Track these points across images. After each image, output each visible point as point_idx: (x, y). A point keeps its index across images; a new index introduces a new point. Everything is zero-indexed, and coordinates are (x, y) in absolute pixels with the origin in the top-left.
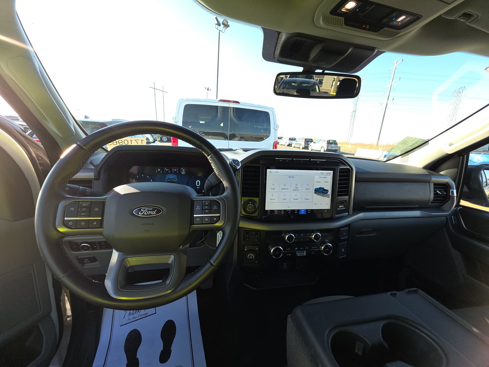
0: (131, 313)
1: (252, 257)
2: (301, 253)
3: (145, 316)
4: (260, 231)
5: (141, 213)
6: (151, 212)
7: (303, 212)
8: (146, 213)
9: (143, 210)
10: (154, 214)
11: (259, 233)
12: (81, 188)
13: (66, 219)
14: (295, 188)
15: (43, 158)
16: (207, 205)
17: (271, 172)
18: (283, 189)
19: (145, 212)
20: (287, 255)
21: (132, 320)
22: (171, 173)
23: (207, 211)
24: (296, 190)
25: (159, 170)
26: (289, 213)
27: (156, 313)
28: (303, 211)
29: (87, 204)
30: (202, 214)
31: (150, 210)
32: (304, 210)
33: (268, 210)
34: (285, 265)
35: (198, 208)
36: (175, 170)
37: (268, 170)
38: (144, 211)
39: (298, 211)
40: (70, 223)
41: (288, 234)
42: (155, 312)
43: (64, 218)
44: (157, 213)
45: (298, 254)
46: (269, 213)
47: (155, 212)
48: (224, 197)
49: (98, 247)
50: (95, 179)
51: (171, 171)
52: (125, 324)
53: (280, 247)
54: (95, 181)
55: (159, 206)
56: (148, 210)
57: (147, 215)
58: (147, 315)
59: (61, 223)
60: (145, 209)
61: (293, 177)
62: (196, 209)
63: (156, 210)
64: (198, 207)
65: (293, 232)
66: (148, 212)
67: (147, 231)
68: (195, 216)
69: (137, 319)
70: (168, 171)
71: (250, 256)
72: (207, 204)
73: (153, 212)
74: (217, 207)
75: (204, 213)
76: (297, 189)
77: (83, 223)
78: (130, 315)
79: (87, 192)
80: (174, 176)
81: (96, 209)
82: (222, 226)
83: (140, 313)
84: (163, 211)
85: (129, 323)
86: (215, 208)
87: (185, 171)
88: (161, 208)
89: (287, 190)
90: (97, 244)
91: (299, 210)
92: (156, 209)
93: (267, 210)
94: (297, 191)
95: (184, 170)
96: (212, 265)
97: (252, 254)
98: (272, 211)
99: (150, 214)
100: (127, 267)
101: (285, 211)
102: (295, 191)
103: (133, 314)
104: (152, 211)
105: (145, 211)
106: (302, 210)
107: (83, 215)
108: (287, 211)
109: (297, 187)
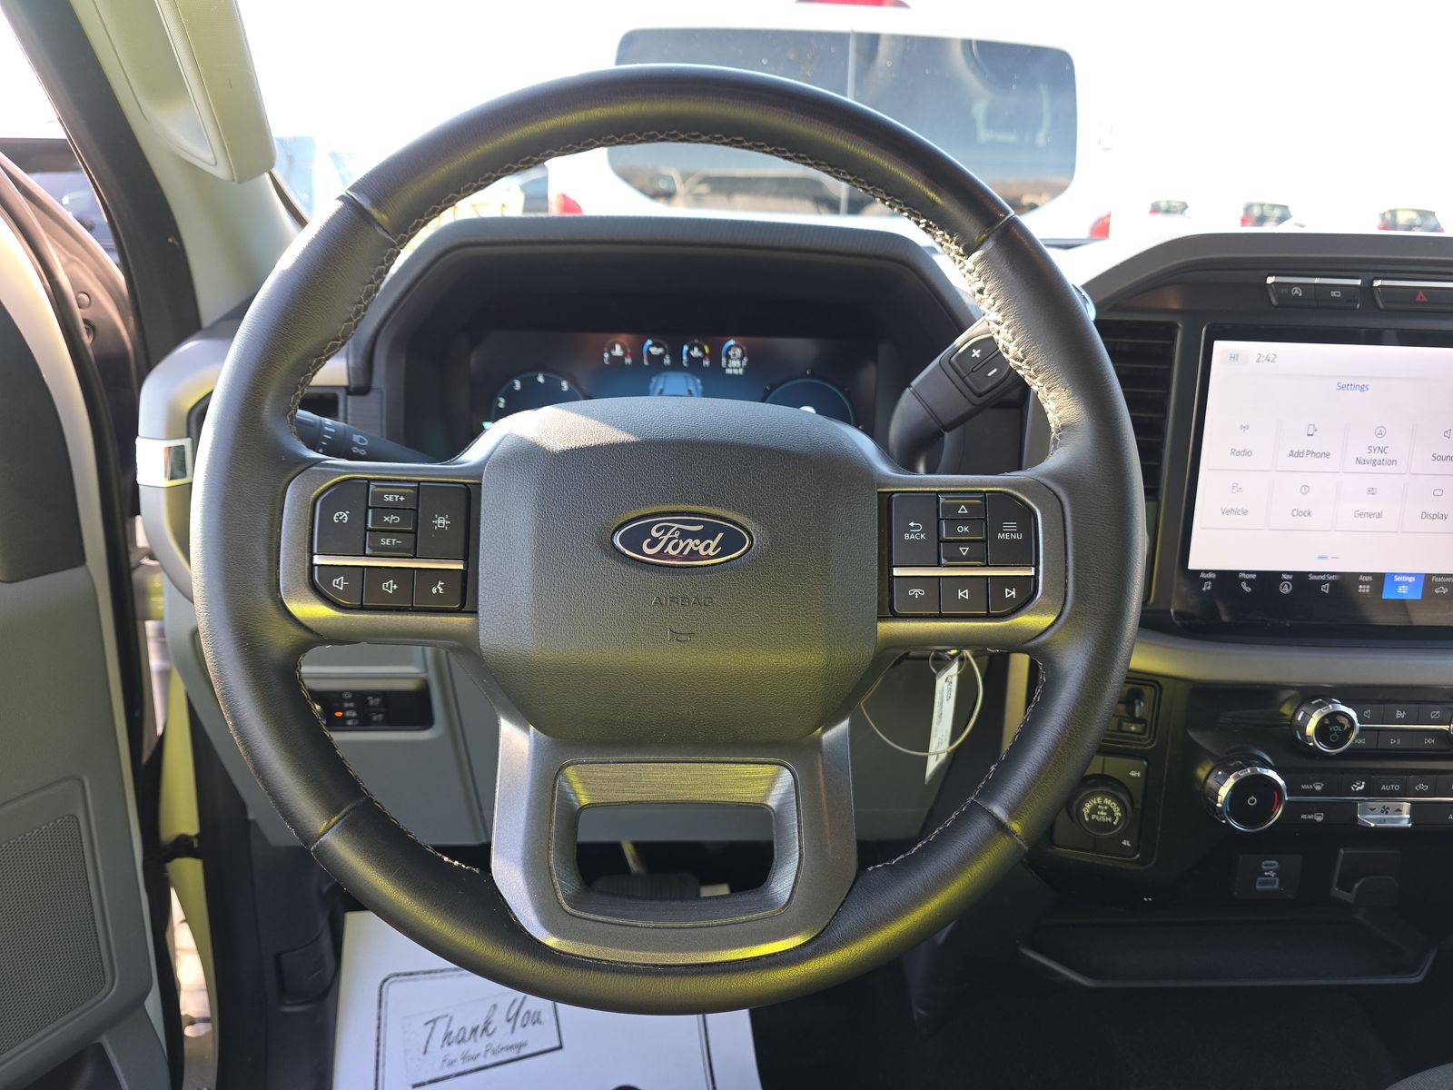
0: (454, 1034)
1: (1110, 812)
2: (1385, 810)
3: (513, 1055)
4: (1162, 681)
5: (651, 546)
6: (697, 542)
7: (1403, 590)
8: (675, 548)
9: (658, 531)
10: (710, 552)
11: (1148, 692)
12: (328, 426)
13: (317, 560)
14: (1371, 449)
15: (96, 298)
16: (964, 520)
17: (1234, 357)
18: (1299, 454)
19: (670, 540)
20: (1304, 817)
21: (460, 1067)
22: (676, 366)
23: (964, 550)
24: (1374, 463)
25: (618, 351)
26: (1325, 589)
27: (560, 1047)
28: (1406, 583)
29: (400, 494)
30: (939, 565)
31: (693, 535)
32: (1411, 579)
33: (1207, 572)
34: (1270, 868)
35: (915, 532)
36: (696, 353)
37: (1219, 346)
38: (666, 538)
39: (1379, 579)
40: (339, 583)
41: (1319, 706)
42: (557, 1044)
43: (312, 559)
44: (726, 548)
45: (1371, 817)
46: (1207, 587)
47: (713, 544)
48: (1055, 476)
49: (350, 718)
50: (349, 391)
51: (677, 357)
52: (430, 1082)
53: (1272, 774)
54: (350, 398)
55: (730, 515)
56: (685, 535)
57: (680, 557)
58: (524, 1052)
59: (301, 580)
60: (667, 529)
61: (1363, 388)
62: (907, 536)
63: (721, 535)
64: (918, 527)
65: (1350, 694)
66: (682, 545)
67: (684, 638)
68: (897, 572)
69: (481, 1062)
70: (661, 357)
71: (1095, 810)
72: (963, 510)
73: (708, 545)
74: (1018, 532)
75: (948, 559)
76: (1381, 456)
77: (390, 586)
78: (449, 1044)
79: (355, 444)
80: (690, 380)
81: (441, 522)
82: (1046, 630)
83: (490, 1040)
84: (752, 539)
85: (448, 1077)
86: (1009, 532)
87: (741, 359)
88: (741, 527)
89: (1324, 459)
90: (349, 701)
91: (1383, 575)
92: (721, 528)
93: (1200, 572)
94: (1379, 468)
95: (738, 352)
96: (1001, 827)
97: (1108, 801)
98: (1227, 579)
99: (694, 554)
100: (578, 807)
101: (1300, 578)
102: (1369, 468)
103: (463, 1039)
104: (701, 536)
105: (669, 535)
106: (1400, 575)
107: (386, 548)
108: (1312, 578)
109: (1380, 443)
